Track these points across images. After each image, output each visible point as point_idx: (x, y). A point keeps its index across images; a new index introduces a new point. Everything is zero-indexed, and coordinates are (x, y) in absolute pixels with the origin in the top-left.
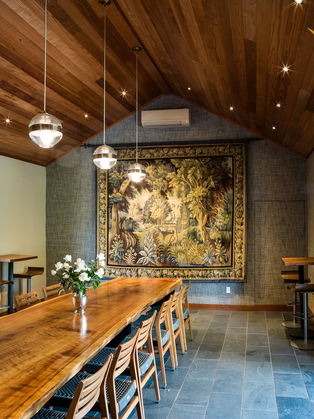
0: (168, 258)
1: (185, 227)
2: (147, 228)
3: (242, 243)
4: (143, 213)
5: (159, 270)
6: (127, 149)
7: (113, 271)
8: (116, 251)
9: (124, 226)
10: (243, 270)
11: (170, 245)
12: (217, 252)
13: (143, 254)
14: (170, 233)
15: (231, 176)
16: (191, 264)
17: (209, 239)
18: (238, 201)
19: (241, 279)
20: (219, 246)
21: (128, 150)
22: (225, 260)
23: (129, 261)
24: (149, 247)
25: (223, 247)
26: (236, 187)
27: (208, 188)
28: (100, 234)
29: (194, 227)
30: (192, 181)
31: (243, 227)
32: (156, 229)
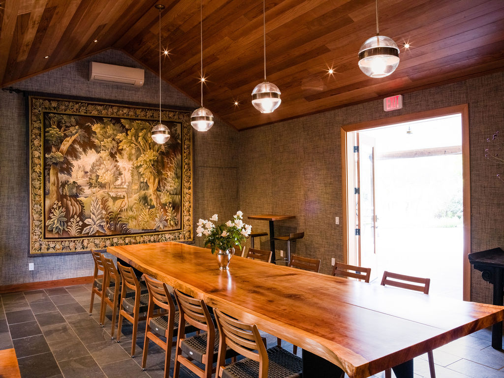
0: (119, 225)
1: (136, 191)
2: (94, 193)
3: (190, 207)
4: (89, 176)
5: (109, 239)
6: (69, 102)
7: (52, 245)
8: (56, 222)
9: (66, 191)
10: (192, 232)
11: (121, 211)
12: (168, 216)
13: (89, 222)
14: (120, 198)
15: (180, 142)
16: (143, 230)
17: (160, 203)
18: (186, 166)
19: (190, 240)
20: (170, 210)
21: (71, 104)
22: (176, 224)
23: (73, 231)
24: (96, 214)
25: (174, 211)
26: (185, 152)
27: (159, 152)
28: (33, 202)
29: (145, 192)
30: (143, 144)
31: (191, 191)
32: (105, 194)
